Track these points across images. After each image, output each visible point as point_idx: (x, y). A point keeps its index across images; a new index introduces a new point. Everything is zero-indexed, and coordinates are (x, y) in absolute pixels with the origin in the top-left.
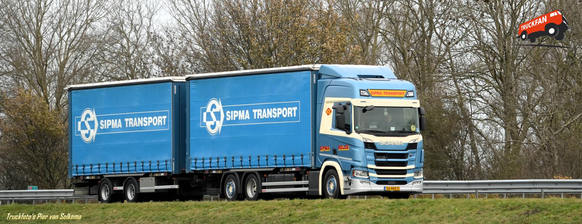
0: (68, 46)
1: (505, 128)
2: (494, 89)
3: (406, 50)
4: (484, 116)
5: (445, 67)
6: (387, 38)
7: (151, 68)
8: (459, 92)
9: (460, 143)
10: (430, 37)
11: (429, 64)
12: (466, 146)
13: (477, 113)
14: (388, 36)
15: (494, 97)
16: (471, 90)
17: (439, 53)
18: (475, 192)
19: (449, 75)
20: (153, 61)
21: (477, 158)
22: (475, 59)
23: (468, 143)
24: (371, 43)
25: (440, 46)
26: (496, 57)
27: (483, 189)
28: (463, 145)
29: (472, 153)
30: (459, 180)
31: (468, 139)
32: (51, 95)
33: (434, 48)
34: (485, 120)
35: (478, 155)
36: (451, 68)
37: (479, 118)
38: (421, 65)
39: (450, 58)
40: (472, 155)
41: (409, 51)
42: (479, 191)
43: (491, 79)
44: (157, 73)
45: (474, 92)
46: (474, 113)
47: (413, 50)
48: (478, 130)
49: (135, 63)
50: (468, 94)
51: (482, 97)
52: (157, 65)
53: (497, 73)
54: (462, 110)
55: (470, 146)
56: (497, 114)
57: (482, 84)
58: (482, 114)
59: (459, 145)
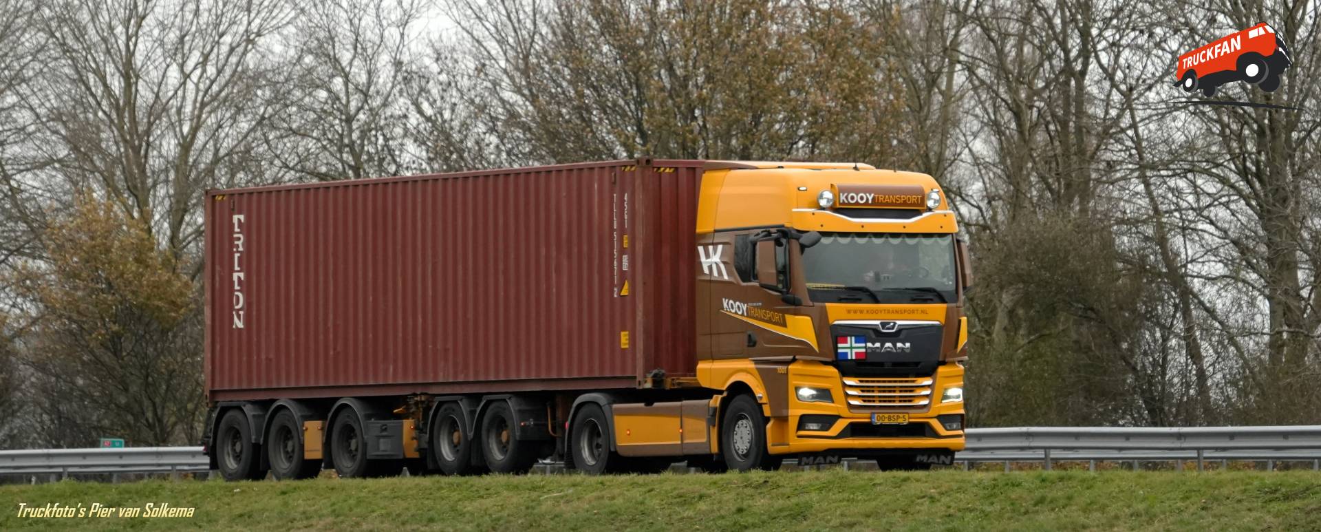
0: (201, 94)
1: (1270, 298)
2: (1243, 202)
3: (1023, 106)
4: (1218, 269)
5: (1120, 147)
6: (977, 77)
7: (401, 151)
8: (1156, 210)
10: (1083, 73)
11: (1080, 141)
12: (1173, 342)
13: (1200, 260)
14: (980, 72)
15: (1242, 224)
16: (1184, 205)
17: (1107, 113)
18: (1196, 455)
19: (1130, 166)
20: (406, 132)
21: (1201, 370)
22: (1195, 127)
23: (1177, 335)
24: (939, 89)
25: (1109, 95)
26: (1246, 123)
27: (1216, 449)
28: (1165, 339)
29: (1187, 359)
30: (1155, 425)
31: (1179, 326)
32: (157, 217)
33: (1092, 99)
34: (1222, 277)
35: (1202, 366)
36: (1136, 148)
37: (1204, 273)
38: (1060, 141)
39: (1134, 126)
40: (1187, 365)
41: (1031, 107)
42: (1207, 454)
43: (1233, 178)
44: (414, 162)
45: (1192, 209)
46: (1192, 261)
47: (1042, 104)
48: (1201, 303)
49: (362, 138)
50: (1177, 214)
51: (1212, 223)
52: (415, 141)
53: (1248, 164)
54: (1164, 253)
55: (1183, 342)
56: (1249, 264)
57: (1212, 190)
58: (1213, 264)
59: (1155, 341)
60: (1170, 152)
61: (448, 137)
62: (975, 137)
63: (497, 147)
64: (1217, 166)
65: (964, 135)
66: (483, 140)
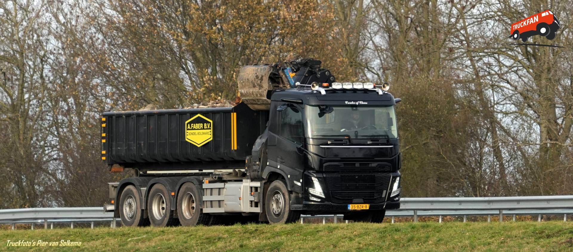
1: (539, 124)
2: (525, 70)
3: (402, 17)
4: (513, 108)
5: (457, 40)
7: (47, 43)
8: (477, 74)
9: (478, 145)
12: (486, 149)
13: (501, 103)
15: (525, 83)
16: (493, 72)
17: (449, 20)
18: (498, 213)
19: (463, 50)
20: (50, 33)
21: (502, 165)
22: (499, 28)
23: (488, 146)
24: (355, 7)
25: (451, 11)
27: (510, 209)
28: (482, 148)
29: (494, 159)
30: (476, 196)
31: (490, 140)
33: (441, 13)
34: (513, 113)
35: (502, 162)
36: (466, 40)
37: (504, 110)
38: (423, 37)
39: (465, 28)
40: (494, 161)
41: (407, 18)
42: (504, 212)
43: (520, 57)
44: (55, 50)
45: (498, 75)
46: (498, 103)
47: (413, 16)
48: (502, 128)
49: (24, 36)
50: (488, 77)
51: (508, 82)
52: (55, 38)
53: (529, 49)
54: (481, 100)
55: (492, 149)
56: (529, 106)
57: (508, 64)
58: (508, 105)
59: (476, 149)
60: (485, 43)
61: (74, 35)
62: (375, 35)
63: (103, 41)
64: (512, 50)
65: (370, 33)
66: (94, 37)
